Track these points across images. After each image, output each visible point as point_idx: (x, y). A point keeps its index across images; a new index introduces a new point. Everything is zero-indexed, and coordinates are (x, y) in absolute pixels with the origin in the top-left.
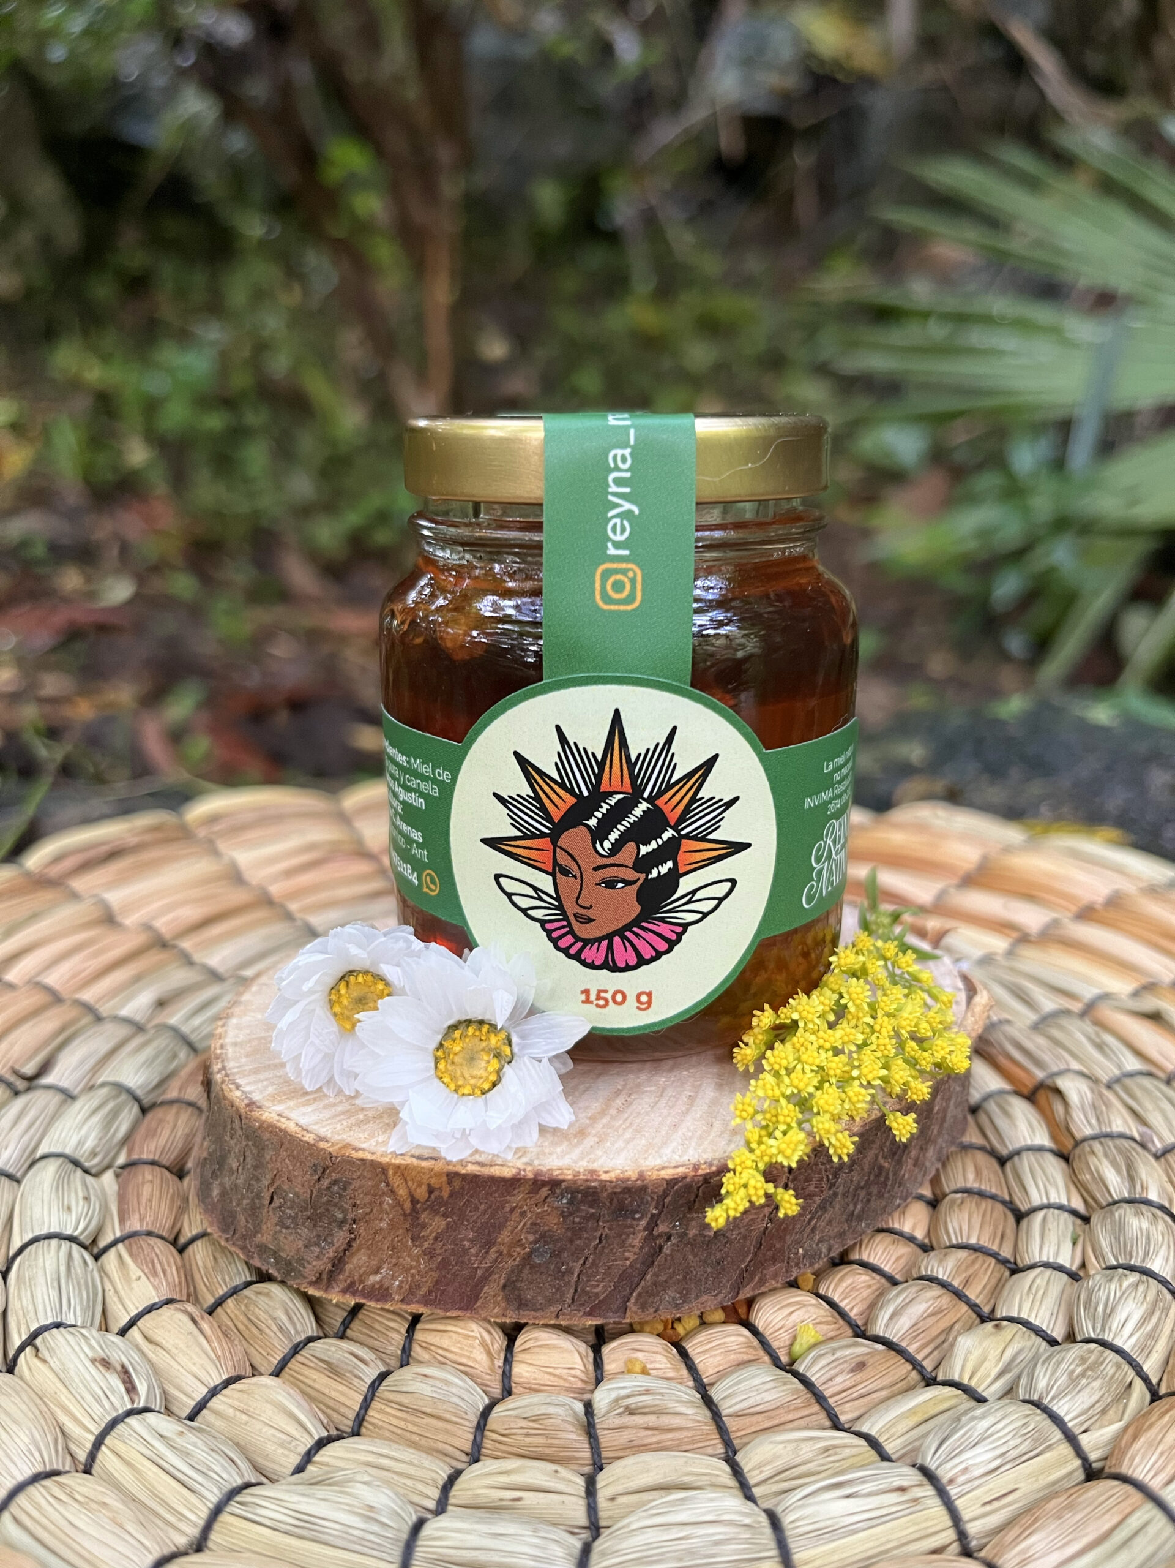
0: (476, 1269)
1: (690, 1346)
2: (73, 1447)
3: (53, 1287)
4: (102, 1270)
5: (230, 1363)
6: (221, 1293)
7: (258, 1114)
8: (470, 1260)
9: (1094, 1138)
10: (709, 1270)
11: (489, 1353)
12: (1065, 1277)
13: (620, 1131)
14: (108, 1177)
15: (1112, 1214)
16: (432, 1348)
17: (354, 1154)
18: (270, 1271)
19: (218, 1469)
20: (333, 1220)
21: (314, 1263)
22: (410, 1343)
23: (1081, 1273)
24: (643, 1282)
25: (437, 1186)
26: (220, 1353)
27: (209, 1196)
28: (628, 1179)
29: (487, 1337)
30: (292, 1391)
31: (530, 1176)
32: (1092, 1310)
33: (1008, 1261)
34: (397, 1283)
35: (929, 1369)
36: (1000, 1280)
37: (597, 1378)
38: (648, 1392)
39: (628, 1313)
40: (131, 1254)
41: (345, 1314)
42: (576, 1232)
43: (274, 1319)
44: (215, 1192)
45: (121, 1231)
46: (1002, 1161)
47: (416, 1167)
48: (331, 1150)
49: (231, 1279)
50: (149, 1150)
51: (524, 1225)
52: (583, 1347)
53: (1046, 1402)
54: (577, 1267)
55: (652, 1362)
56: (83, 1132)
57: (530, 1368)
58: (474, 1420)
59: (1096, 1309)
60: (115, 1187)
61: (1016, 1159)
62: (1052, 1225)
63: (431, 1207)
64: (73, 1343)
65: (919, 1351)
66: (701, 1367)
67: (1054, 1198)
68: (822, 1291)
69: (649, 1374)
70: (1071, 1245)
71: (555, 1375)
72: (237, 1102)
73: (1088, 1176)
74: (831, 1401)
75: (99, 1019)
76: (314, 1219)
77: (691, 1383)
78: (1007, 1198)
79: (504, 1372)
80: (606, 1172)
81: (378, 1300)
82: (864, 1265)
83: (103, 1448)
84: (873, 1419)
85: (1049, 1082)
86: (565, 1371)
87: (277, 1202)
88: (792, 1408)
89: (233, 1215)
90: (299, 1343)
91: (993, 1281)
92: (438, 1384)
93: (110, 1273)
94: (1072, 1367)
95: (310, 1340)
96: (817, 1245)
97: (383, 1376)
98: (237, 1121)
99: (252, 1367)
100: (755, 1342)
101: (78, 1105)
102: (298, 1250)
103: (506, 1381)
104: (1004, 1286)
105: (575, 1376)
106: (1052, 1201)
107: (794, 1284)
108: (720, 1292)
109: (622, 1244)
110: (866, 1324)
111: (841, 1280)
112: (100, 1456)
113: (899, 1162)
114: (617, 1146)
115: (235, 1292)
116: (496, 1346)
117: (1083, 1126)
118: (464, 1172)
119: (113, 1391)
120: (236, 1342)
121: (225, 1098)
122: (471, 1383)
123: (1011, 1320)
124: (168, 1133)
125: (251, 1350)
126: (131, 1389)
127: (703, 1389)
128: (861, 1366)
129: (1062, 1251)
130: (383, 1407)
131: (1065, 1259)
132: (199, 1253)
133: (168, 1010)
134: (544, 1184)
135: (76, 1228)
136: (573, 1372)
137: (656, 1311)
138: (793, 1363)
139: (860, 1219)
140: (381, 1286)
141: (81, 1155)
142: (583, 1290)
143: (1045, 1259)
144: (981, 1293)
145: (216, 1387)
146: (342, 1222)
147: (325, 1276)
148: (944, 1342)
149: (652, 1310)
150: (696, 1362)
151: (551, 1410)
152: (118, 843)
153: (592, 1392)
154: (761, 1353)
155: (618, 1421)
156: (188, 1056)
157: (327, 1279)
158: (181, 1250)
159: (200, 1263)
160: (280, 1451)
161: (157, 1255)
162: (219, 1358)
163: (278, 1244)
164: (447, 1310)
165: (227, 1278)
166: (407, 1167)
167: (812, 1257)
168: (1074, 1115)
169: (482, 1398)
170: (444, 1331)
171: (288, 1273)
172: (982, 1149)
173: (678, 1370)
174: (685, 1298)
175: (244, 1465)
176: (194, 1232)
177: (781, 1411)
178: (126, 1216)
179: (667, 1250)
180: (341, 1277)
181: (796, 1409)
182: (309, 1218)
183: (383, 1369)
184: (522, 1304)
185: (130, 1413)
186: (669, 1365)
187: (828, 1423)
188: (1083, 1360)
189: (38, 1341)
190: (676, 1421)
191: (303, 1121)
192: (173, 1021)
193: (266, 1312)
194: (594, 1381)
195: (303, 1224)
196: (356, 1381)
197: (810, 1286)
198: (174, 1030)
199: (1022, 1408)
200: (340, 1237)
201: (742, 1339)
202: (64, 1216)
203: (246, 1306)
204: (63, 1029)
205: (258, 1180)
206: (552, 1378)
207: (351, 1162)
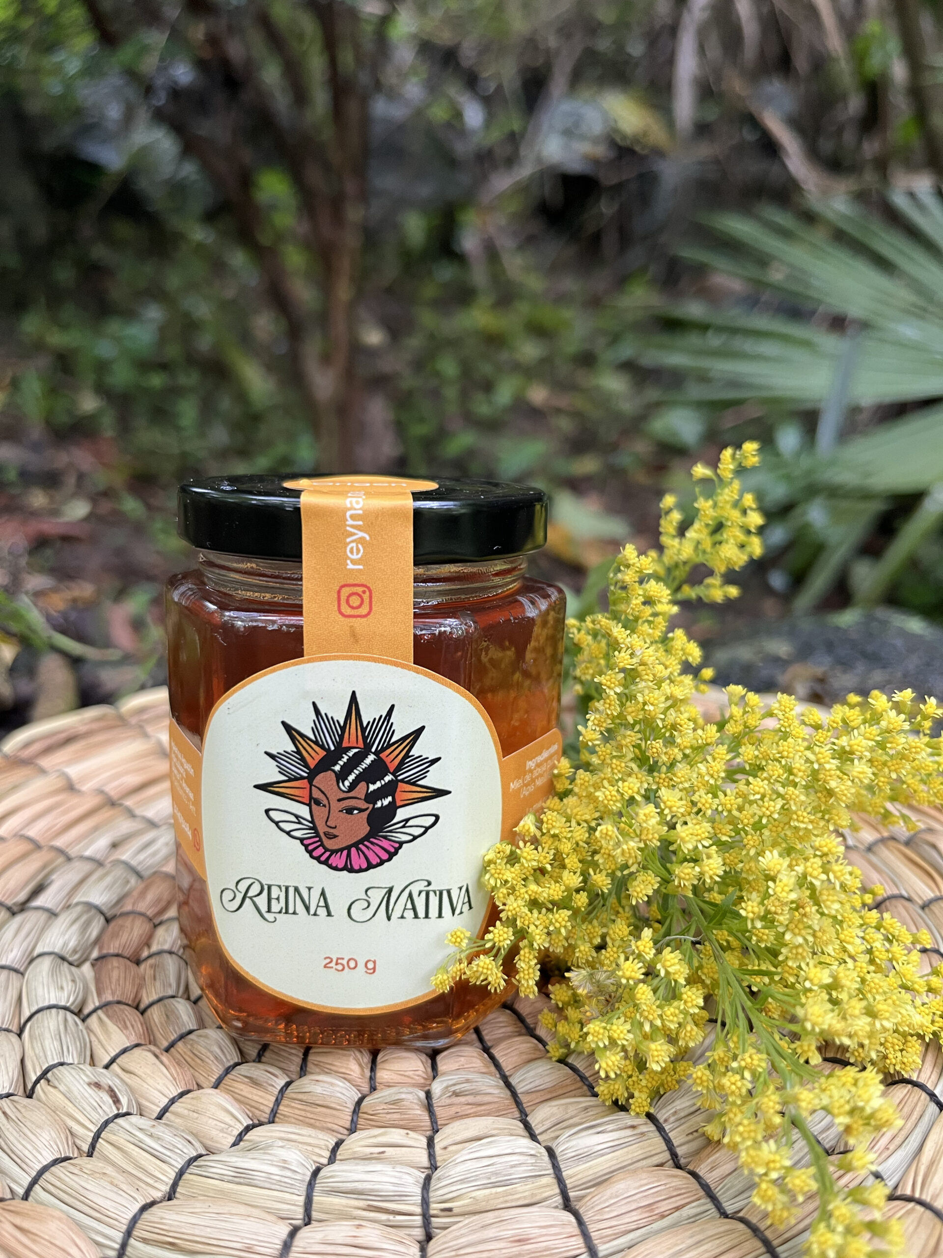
2: (78, 1142)
3: (55, 1038)
4: (88, 1028)
5: (184, 1081)
6: (173, 1038)
14: (86, 968)
16: (322, 1065)
19: (180, 1146)
22: (306, 1062)
26: (175, 1075)
29: (358, 1054)
30: (227, 1097)
37: (433, 1075)
40: (108, 1016)
41: (260, 1047)
43: (211, 1052)
45: (100, 1002)
49: (179, 1028)
50: (113, 947)
52: (423, 1057)
56: (67, 936)
58: (351, 1106)
60: (92, 973)
64: (75, 1075)
71: (405, 1076)
75: (69, 859)
79: (371, 1077)
83: (100, 1140)
88: (564, 1085)
90: (229, 1068)
92: (326, 1085)
93: (94, 1030)
95: (237, 1064)
97: (289, 1084)
99: (198, 1084)
101: (59, 920)
103: (372, 1082)
105: (419, 1076)
112: (98, 1145)
115: (183, 1036)
116: (366, 1063)
119: (104, 1103)
120: (186, 1069)
122: (348, 1084)
124: (127, 935)
125: (196, 1074)
126: (116, 1101)
130: (289, 1103)
132: (157, 1013)
133: (120, 849)
135: (68, 1001)
136: (417, 1073)
141: (66, 952)
145: (174, 1098)
151: (403, 1096)
152: (73, 731)
155: (448, 1102)
156: (137, 882)
158: (143, 1013)
159: (156, 1020)
160: (221, 1135)
161: (126, 1016)
162: (175, 1080)
165: (177, 1028)
169: (356, 1093)
175: (197, 1144)
176: (155, 998)
178: (103, 992)
181: (567, 1086)
183: (288, 1080)
185: (117, 1116)
189: (49, 1075)
190: (487, 1099)
192: (124, 857)
193: (205, 1048)
196: (270, 1088)
198: (124, 864)
201: (531, 1045)
202: (59, 994)
203: (192, 1045)
204: (44, 867)
206: (403, 1078)
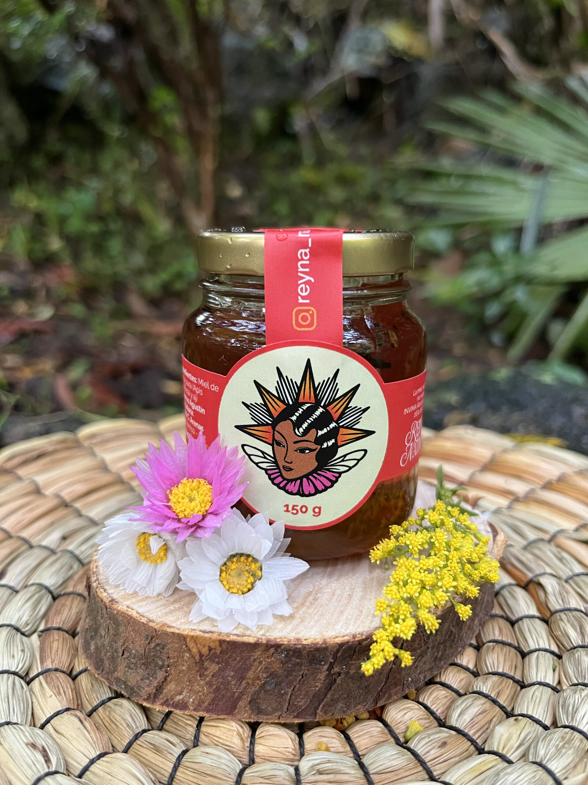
0: (235, 692)
1: (350, 733)
3: (5, 702)
4: (31, 691)
5: (101, 745)
6: (96, 704)
7: (116, 606)
8: (231, 687)
9: (561, 611)
10: (361, 692)
11: (242, 739)
12: (550, 690)
13: (313, 615)
15: (574, 654)
16: (211, 736)
17: (169, 630)
18: (122, 692)
20: (157, 664)
21: (146, 689)
22: (199, 733)
23: (558, 687)
24: (325, 700)
25: (213, 647)
26: (95, 740)
27: (90, 649)
28: (318, 643)
29: (241, 730)
30: (135, 762)
31: (264, 642)
32: (566, 710)
33: (519, 681)
34: (191, 700)
35: (480, 744)
36: (515, 692)
37: (301, 753)
38: (329, 762)
39: (317, 717)
40: (47, 682)
41: (163, 716)
42: (289, 673)
43: (124, 720)
44: (92, 647)
45: (42, 668)
46: (513, 623)
47: (202, 637)
48: (156, 627)
49: (101, 696)
50: (56, 622)
51: (261, 668)
52: (293, 735)
53: (544, 762)
54: (290, 691)
55: (331, 743)
56: (21, 612)
57: (265, 748)
58: (234, 778)
59: (568, 709)
60: (38, 643)
61: (520, 622)
62: (541, 660)
63: (210, 658)
64: (16, 735)
65: (475, 734)
66: (357, 745)
67: (542, 646)
68: (421, 700)
69: (329, 751)
70: (552, 671)
71: (278, 752)
72: (105, 600)
73: (559, 633)
74: (428, 764)
75: (31, 547)
76: (146, 665)
77: (352, 755)
78: (517, 645)
79: (250, 750)
80: (306, 640)
81: (181, 709)
82: (443, 685)
84: (452, 774)
85: (535, 579)
86: (284, 749)
87: (126, 654)
88: (407, 769)
89: (102, 661)
90: (138, 733)
91: (512, 693)
92: (215, 758)
93: (35, 693)
94: (557, 743)
95: (144, 731)
96: (418, 675)
97: (184, 753)
98: (104, 610)
99: (113, 746)
100: (386, 731)
101: (19, 596)
102: (137, 682)
103: (251, 754)
104: (518, 696)
105: (289, 752)
106: (541, 647)
107: (406, 697)
108: (367, 704)
109: (314, 679)
110: (445, 718)
111: (431, 693)
113: (461, 628)
114: (311, 624)
115: (103, 703)
116: (246, 735)
117: (555, 604)
118: (228, 640)
119: (38, 761)
120: (104, 733)
121: (98, 596)
122: (232, 756)
123: (523, 715)
124: (67, 612)
125: (113, 738)
126: (48, 760)
127: (358, 757)
128: (444, 744)
129: (548, 675)
130: (185, 770)
131: (550, 679)
132: (84, 680)
133: (68, 541)
134: (272, 646)
135: (17, 667)
136: (287, 750)
137: (332, 715)
138: (407, 742)
139: (440, 659)
140: (183, 702)
141: (20, 624)
142: (293, 704)
143: (539, 680)
144: (506, 700)
145: (93, 759)
146: (162, 666)
147: (152, 696)
148: (487, 729)
149: (330, 714)
150: (355, 742)
151: (276, 772)
152: (43, 449)
153: (299, 760)
154: (389, 736)
155: (313, 778)
156: (79, 567)
157: (154, 697)
158: (74, 679)
159: (84, 686)
161: (61, 683)
162: (94, 743)
163: (126, 678)
164: (218, 715)
165: (99, 696)
166: (197, 637)
167: (416, 682)
168: (550, 598)
169: (238, 764)
170: (217, 727)
171: (131, 694)
172: (502, 617)
173: (345, 748)
174: (348, 707)
176: (81, 669)
177: (402, 771)
178: (44, 660)
179: (338, 681)
180: (161, 697)
181: (410, 769)
182: (143, 664)
183: (184, 749)
184: (260, 712)
185: (47, 774)
186: (340, 745)
187: (427, 777)
188: (563, 738)
190: (345, 777)
191: (140, 611)
192: (71, 548)
193: (120, 716)
194: (299, 754)
195: (140, 667)
196: (169, 756)
197: (413, 697)
198: (71, 552)
199: (532, 767)
200: (161, 675)
201: (379, 729)
202: (11, 661)
203: (109, 712)
204: (11, 553)
205: (116, 642)
206: (276, 753)
207: (166, 634)
